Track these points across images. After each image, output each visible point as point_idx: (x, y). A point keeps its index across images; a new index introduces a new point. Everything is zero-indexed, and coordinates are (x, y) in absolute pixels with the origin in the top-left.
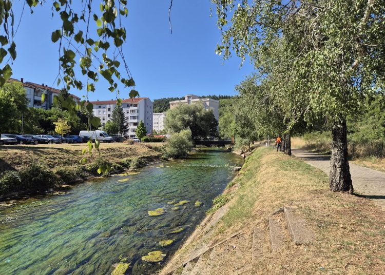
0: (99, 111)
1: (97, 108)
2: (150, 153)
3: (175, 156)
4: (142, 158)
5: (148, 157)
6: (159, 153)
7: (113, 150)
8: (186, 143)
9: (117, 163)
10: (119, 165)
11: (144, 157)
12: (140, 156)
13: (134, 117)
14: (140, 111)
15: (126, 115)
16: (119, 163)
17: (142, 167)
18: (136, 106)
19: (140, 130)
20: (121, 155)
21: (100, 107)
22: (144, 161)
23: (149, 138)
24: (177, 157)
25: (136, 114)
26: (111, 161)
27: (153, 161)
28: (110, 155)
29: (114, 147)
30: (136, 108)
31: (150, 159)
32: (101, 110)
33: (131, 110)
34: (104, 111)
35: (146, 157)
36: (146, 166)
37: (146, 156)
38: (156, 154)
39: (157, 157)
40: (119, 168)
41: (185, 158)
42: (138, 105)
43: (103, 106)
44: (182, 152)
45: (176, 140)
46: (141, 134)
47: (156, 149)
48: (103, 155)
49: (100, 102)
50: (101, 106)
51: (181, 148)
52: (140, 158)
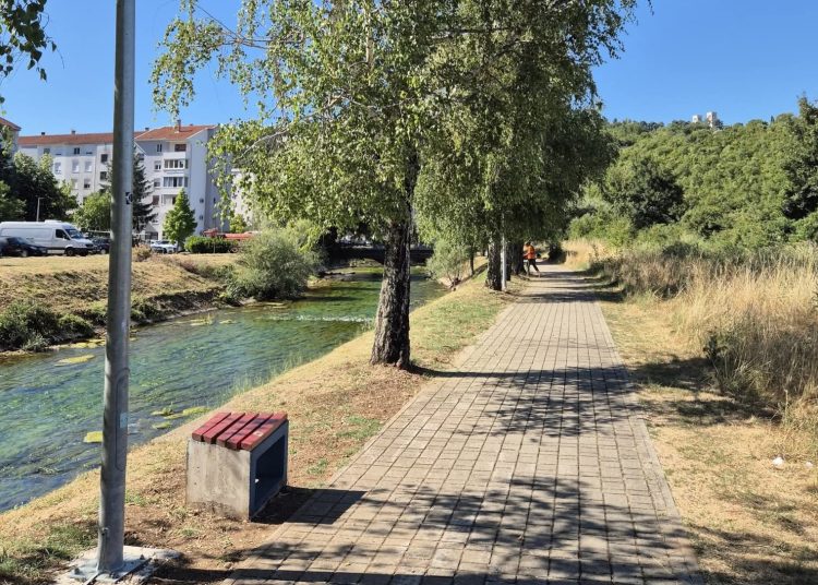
0: (75, 164)
1: (68, 155)
2: (189, 284)
3: (264, 293)
4: (157, 298)
5: (177, 295)
6: (213, 285)
7: (73, 277)
8: (295, 257)
9: (77, 313)
10: (80, 319)
11: (164, 297)
12: (153, 294)
13: (175, 182)
14: (193, 164)
15: (150, 176)
16: (82, 314)
17: (151, 325)
18: (180, 148)
19: (178, 219)
20: (95, 291)
21: (77, 152)
22: (163, 307)
23: (206, 239)
24: (268, 295)
25: (180, 173)
26: (58, 309)
27: (189, 306)
28: (60, 293)
29: (79, 271)
30: (181, 155)
31: (182, 302)
32: (81, 159)
33: (166, 161)
34: (88, 164)
35: (171, 297)
36: (166, 320)
37: (172, 292)
38: (204, 286)
39: (206, 297)
40: (79, 327)
41: (288, 298)
42: (188, 149)
43: (88, 148)
44: (282, 281)
45: (264, 249)
46: (179, 231)
47: (208, 273)
48: (39, 291)
49: (80, 136)
50: (81, 147)
51: (278, 272)
52: (150, 299)
